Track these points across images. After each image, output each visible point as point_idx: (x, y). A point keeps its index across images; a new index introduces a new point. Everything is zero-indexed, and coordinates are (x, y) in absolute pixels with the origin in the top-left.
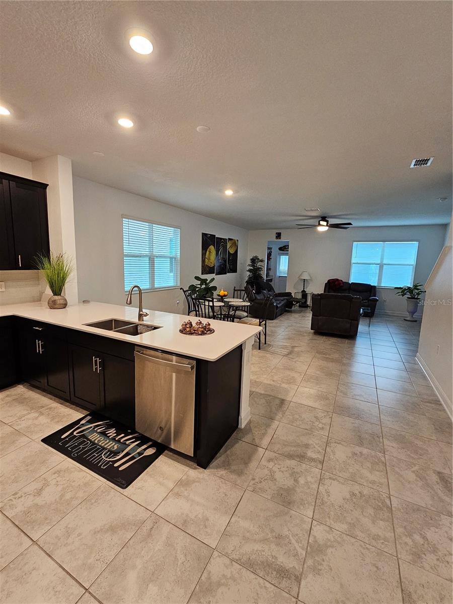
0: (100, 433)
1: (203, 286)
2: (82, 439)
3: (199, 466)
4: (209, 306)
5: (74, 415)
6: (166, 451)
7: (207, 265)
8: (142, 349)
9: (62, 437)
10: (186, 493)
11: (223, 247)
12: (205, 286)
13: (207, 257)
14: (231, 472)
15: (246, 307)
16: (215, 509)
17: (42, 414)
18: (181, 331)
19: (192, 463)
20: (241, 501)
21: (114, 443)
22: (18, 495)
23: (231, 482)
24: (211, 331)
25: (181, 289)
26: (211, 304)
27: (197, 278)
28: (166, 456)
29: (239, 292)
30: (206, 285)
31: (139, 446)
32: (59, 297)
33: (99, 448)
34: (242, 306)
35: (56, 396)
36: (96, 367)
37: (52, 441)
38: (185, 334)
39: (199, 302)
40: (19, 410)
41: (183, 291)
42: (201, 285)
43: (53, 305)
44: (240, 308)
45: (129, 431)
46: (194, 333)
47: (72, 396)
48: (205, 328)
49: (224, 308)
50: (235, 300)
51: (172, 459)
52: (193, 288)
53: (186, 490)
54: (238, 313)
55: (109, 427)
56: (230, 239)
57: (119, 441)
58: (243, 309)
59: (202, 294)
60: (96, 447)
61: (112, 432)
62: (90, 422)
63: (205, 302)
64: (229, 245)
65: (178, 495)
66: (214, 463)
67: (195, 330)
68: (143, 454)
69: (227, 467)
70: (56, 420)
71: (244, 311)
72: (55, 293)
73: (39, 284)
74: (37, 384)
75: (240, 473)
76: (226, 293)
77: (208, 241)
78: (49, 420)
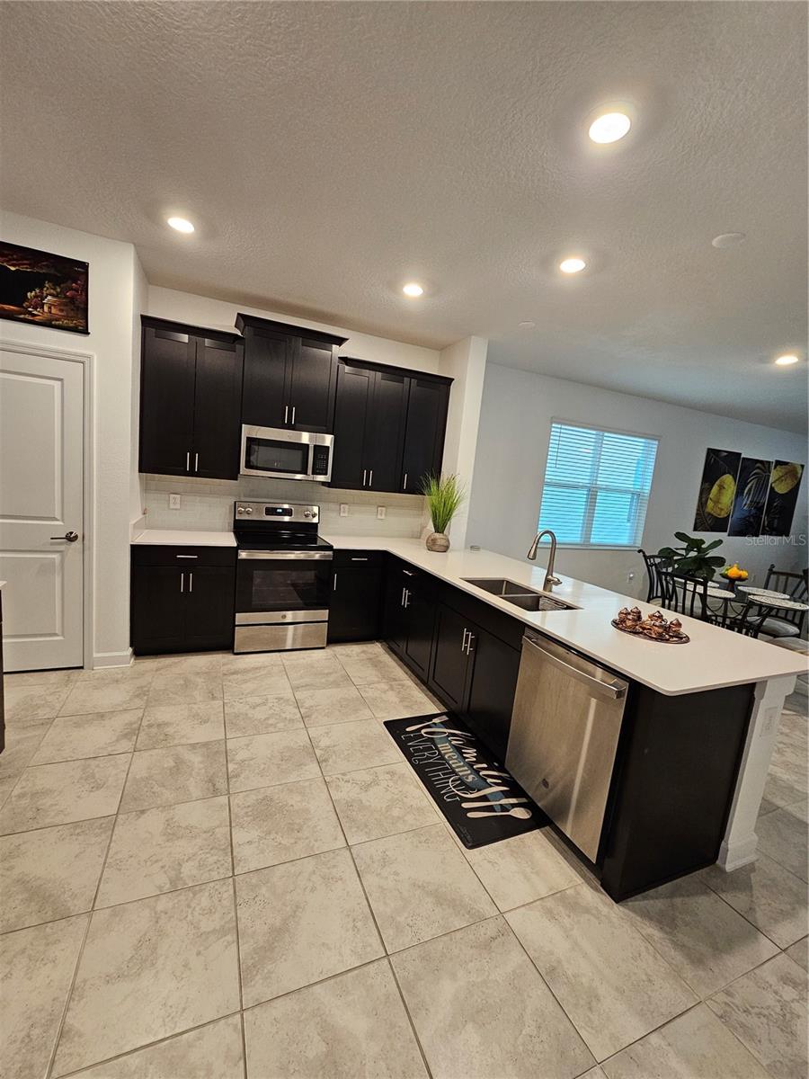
0: (454, 746)
1: (693, 554)
2: (429, 745)
3: (605, 890)
4: (694, 592)
5: (429, 707)
6: (547, 828)
7: (709, 514)
8: (536, 634)
9: (407, 730)
10: (567, 921)
11: (759, 479)
12: (696, 554)
13: (711, 496)
14: (673, 942)
15: (798, 614)
16: (617, 989)
17: (392, 688)
18: (616, 624)
19: (591, 876)
20: (684, 1017)
21: (469, 772)
22: (346, 778)
23: (670, 964)
24: (682, 639)
25: (640, 551)
26: (700, 589)
27: (681, 536)
28: (546, 837)
29: (783, 578)
30: (699, 551)
31: (506, 795)
32: (441, 536)
33: (447, 769)
34: (787, 610)
35: (413, 671)
36: (467, 647)
37: (395, 727)
38: (621, 629)
39: (673, 580)
40: (370, 673)
41: (645, 556)
42: (688, 550)
43: (432, 546)
44: (782, 614)
45: (496, 764)
46: (641, 633)
47: (430, 678)
48: (667, 629)
49: (733, 604)
50: (768, 592)
51: (555, 846)
52: (667, 554)
53: (569, 916)
54: (770, 622)
55: (469, 744)
56: (778, 463)
57: (477, 772)
58: (790, 617)
59: (686, 568)
60: (444, 764)
61: (471, 753)
62: (444, 724)
63: (685, 583)
64: (774, 475)
65: (551, 915)
66: (638, 902)
67: (644, 629)
68: (508, 811)
69: (668, 929)
70: (406, 704)
71: (792, 622)
72: (437, 531)
73: (422, 515)
74: (394, 646)
75: (697, 961)
76: (744, 574)
77: (718, 464)
78: (397, 700)
